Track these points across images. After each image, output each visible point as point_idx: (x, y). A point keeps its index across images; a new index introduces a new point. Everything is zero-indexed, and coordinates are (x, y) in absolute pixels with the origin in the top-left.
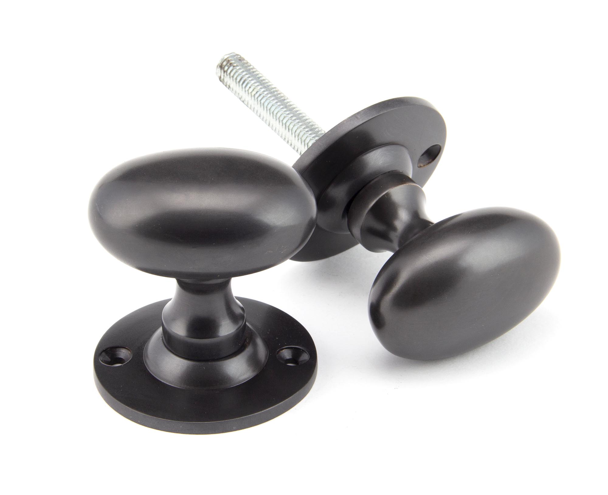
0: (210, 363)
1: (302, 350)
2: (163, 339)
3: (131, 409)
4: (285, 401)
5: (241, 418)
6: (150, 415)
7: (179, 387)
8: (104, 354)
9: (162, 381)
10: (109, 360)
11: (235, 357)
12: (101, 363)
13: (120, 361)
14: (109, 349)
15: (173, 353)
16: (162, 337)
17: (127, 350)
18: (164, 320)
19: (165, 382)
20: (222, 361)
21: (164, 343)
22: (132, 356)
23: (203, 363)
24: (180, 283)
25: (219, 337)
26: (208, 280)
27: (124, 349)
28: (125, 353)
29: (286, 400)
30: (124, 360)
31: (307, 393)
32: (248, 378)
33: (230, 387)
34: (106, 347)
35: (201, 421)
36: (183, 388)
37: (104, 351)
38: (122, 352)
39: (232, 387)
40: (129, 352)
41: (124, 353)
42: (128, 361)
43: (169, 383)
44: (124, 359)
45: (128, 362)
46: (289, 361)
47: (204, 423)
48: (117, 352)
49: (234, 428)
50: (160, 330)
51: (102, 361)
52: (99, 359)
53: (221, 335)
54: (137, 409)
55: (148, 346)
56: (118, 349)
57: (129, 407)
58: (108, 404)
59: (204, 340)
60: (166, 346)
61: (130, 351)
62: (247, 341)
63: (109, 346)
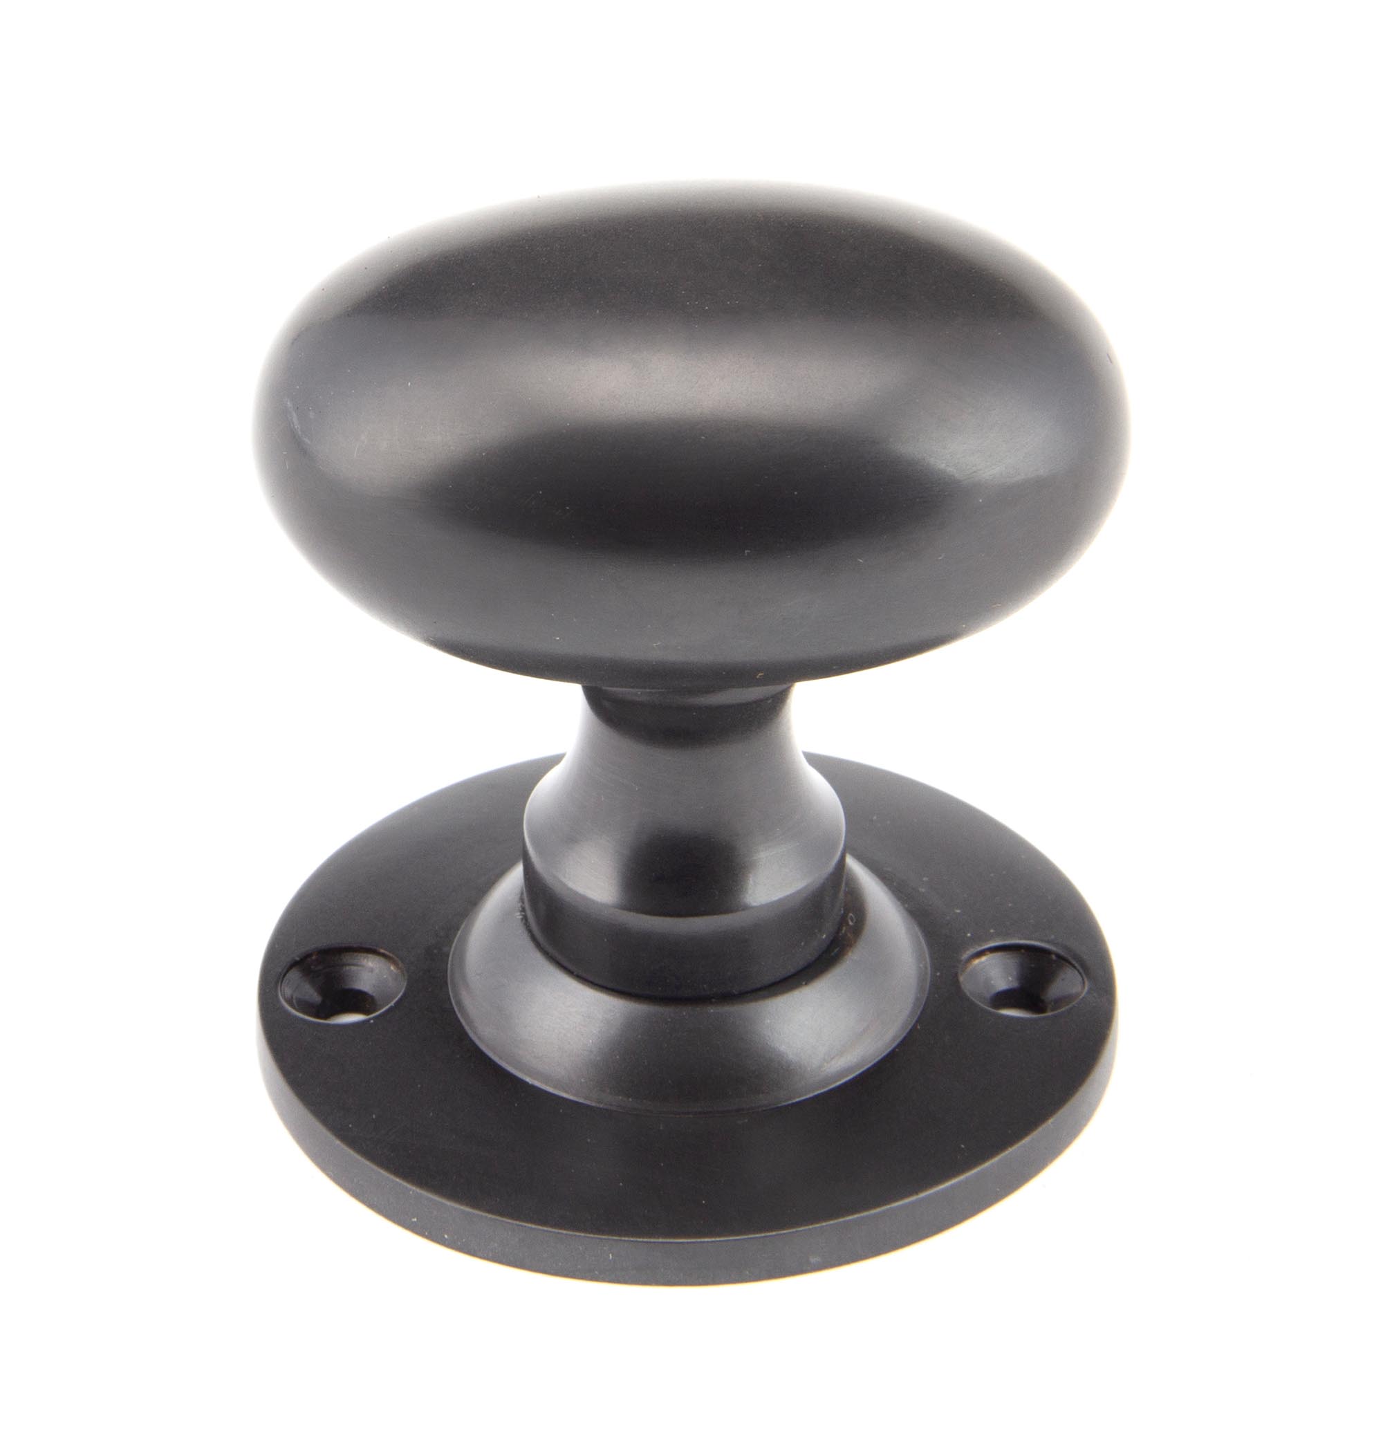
0: (712, 1010)
1: (1058, 956)
2: (525, 918)
3: (414, 1190)
4: (1007, 1152)
5: (841, 1220)
6: (489, 1211)
7: (593, 1104)
8: (294, 975)
9: (528, 1080)
10: (316, 998)
11: (806, 984)
12: (286, 1012)
13: (358, 1001)
14: (314, 957)
15: (570, 972)
16: (523, 910)
17: (382, 959)
18: (531, 837)
19: (537, 1083)
20: (756, 1000)
21: (530, 931)
22: (405, 984)
23: (685, 1011)
24: (595, 698)
25: (746, 908)
26: (709, 690)
27: (370, 956)
28: (377, 971)
29: (1010, 1150)
30: (372, 997)
31: (1085, 1125)
32: (858, 1066)
33: (790, 1102)
34: (303, 950)
35: (689, 1236)
36: (611, 1105)
37: (294, 964)
38: (363, 966)
39: (797, 1100)
40: (392, 968)
41: (372, 970)
42: (392, 1004)
43: (555, 1087)
44: (370, 992)
45: (391, 1008)
46: (1004, 999)
47: (699, 1240)
48: (347, 968)
49: (814, 1260)
50: (515, 878)
51: (290, 1002)
52: (277, 996)
53: (755, 904)
54: (438, 1189)
55: (464, 940)
56: (347, 958)
57: (408, 1182)
58: (324, 1169)
59: (691, 919)
60: (538, 945)
61: (395, 963)
62: (851, 923)
63: (313, 946)
